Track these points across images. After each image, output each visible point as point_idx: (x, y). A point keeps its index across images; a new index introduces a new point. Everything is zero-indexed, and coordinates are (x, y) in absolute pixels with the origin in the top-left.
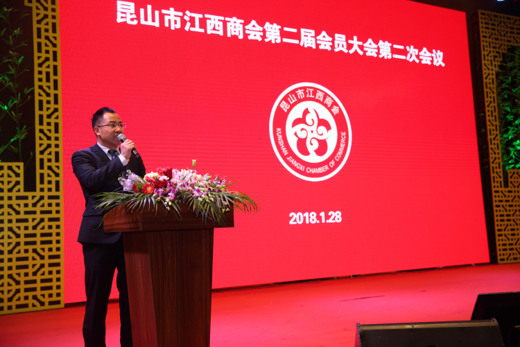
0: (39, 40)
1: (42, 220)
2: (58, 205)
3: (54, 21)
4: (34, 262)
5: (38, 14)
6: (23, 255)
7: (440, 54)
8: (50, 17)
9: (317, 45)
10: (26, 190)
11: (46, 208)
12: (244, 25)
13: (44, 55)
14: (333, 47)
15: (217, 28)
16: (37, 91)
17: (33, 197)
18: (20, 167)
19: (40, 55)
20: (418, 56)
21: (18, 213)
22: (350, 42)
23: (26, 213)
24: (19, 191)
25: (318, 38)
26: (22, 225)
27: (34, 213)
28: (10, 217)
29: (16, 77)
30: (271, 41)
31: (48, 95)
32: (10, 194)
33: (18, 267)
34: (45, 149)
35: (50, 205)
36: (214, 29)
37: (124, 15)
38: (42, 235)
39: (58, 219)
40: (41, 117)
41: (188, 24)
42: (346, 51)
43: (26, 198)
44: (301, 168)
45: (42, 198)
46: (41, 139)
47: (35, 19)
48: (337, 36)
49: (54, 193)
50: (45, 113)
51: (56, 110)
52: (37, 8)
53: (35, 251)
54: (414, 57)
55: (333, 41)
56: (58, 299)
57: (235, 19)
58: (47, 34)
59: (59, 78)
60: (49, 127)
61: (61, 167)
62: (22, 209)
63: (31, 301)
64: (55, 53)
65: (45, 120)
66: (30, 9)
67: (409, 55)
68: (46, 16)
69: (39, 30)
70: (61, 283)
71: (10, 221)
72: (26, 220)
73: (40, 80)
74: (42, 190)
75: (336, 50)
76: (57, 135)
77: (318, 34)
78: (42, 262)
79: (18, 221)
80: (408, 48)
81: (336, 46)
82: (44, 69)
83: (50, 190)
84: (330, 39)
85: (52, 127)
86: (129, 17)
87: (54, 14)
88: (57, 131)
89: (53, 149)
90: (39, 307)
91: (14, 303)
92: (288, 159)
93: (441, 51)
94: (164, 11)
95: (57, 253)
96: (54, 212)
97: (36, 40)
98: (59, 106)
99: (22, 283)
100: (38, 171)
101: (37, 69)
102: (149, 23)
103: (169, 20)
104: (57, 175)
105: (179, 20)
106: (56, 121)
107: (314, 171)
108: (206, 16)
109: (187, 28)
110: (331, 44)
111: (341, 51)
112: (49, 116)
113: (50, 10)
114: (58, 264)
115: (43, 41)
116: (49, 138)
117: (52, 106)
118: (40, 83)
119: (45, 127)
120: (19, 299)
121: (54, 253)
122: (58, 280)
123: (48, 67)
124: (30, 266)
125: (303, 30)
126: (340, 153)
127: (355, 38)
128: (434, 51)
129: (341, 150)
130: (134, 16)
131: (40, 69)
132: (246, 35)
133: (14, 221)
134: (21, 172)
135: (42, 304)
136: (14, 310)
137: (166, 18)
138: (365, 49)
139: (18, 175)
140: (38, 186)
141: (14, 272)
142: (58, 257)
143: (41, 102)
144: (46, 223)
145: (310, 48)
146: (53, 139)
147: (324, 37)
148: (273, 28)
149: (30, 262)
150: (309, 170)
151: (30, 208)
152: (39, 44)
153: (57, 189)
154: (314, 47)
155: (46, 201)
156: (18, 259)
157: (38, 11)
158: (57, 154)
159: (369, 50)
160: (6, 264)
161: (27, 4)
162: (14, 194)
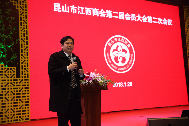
0: (21, 21)
1: (23, 88)
2: (28, 83)
3: (26, 14)
4: (20, 104)
5: (20, 12)
6: (16, 101)
7: (171, 21)
8: (25, 13)
9: (125, 18)
10: (17, 77)
11: (24, 84)
12: (99, 11)
13: (23, 27)
14: (131, 19)
15: (89, 12)
16: (20, 40)
17: (19, 80)
18: (14, 68)
19: (21, 27)
20: (162, 22)
21: (14, 86)
22: (137, 17)
23: (17, 86)
24: (14, 77)
25: (125, 15)
26: (16, 90)
27: (20, 85)
28: (11, 87)
29: (12, 35)
30: (108, 17)
31: (24, 42)
32: (11, 79)
33: (14, 106)
34: (24, 62)
35: (25, 83)
36: (88, 13)
37: (57, 8)
38: (23, 94)
39: (28, 88)
40: (22, 50)
41: (79, 11)
42: (136, 20)
43: (17, 80)
44: (116, 68)
45: (22, 80)
46: (22, 58)
48: (132, 14)
49: (27, 78)
50: (23, 48)
51: (27, 47)
52: (20, 10)
53: (20, 100)
54: (161, 22)
55: (131, 17)
56: (28, 118)
57: (95, 9)
58: (24, 19)
59: (28, 35)
60: (25, 54)
61: (29, 69)
62: (15, 84)
64: (27, 26)
65: (23, 51)
66: (18, 10)
67: (159, 21)
68: (23, 12)
69: (21, 18)
70: (30, 112)
71: (11, 89)
72: (17, 88)
73: (22, 36)
74: (22, 77)
75: (132, 20)
76: (27, 57)
77: (125, 14)
78: (23, 104)
79: (14, 89)
80: (158, 18)
81: (132, 18)
82: (23, 32)
83: (25, 77)
84: (130, 16)
85: (26, 54)
86: (59, 9)
87: (26, 11)
88: (27, 55)
89: (26, 62)
91: (13, 119)
92: (111, 64)
93: (171, 20)
94: (70, 7)
95: (28, 101)
96: (27, 85)
97: (20, 21)
98: (28, 46)
99: (16, 112)
100: (21, 70)
101: (20, 32)
102: (66, 11)
103: (72, 10)
104: (28, 71)
105: (76, 10)
106: (27, 51)
107: (121, 69)
108: (86, 8)
109: (79, 13)
110: (130, 18)
111: (134, 20)
112: (25, 50)
113: (25, 10)
115: (22, 22)
116: (25, 58)
117: (26, 46)
118: (22, 38)
119: (23, 54)
120: (14, 118)
121: (27, 100)
122: (28, 111)
123: (24, 31)
124: (18, 106)
125: (120, 13)
126: (131, 62)
127: (139, 15)
128: (168, 19)
129: (131, 61)
130: (60, 9)
131: (21, 32)
132: (99, 15)
133: (13, 89)
134: (15, 70)
136: (13, 122)
137: (71, 9)
138: (142, 19)
139: (14, 72)
140: (21, 76)
141: (13, 108)
142: (28, 102)
143: (22, 44)
144: (24, 90)
145: (122, 19)
146: (26, 58)
147: (128, 15)
148: (109, 12)
149: (18, 104)
150: (119, 69)
151: (18, 84)
152: (21, 23)
153: (28, 77)
154: (124, 19)
155: (24, 81)
156: (14, 103)
157: (21, 11)
158: (28, 63)
159: (144, 20)
160: (10, 105)
161: (17, 8)
162: (13, 79)
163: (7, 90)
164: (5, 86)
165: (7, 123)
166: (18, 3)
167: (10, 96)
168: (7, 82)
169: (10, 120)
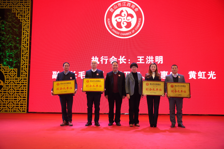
1: (21, 86)
4: (19, 98)
6: (16, 96)
8: (27, 24)
10: (18, 77)
11: (23, 82)
13: (25, 36)
16: (22, 47)
17: (19, 79)
19: (23, 36)
21: (15, 83)
23: (17, 84)
24: (16, 77)
26: (16, 87)
27: (19, 84)
28: (13, 85)
31: (25, 48)
33: (14, 100)
34: (23, 64)
38: (21, 90)
40: (23, 55)
43: (17, 79)
45: (22, 79)
46: (22, 61)
47: (23, 25)
49: (25, 78)
50: (24, 53)
51: (27, 52)
52: (24, 22)
53: (19, 95)
56: (25, 110)
58: (26, 29)
60: (25, 58)
61: (27, 70)
62: (16, 82)
63: (17, 110)
64: (28, 35)
69: (24, 28)
71: (13, 86)
72: (17, 86)
73: (23, 43)
78: (21, 98)
79: (15, 86)
82: (24, 40)
88: (27, 59)
89: (25, 64)
90: (19, 112)
91: (13, 110)
96: (25, 84)
97: (23, 32)
99: (15, 104)
100: (21, 71)
101: (22, 40)
104: (26, 72)
106: (27, 55)
114: (25, 100)
118: (23, 45)
121: (24, 96)
122: (25, 104)
123: (26, 39)
124: (17, 100)
134: (17, 71)
135: (20, 111)
136: (13, 112)
140: (21, 76)
142: (25, 97)
143: (23, 50)
144: (22, 87)
146: (26, 61)
149: (17, 98)
151: (18, 82)
155: (23, 80)
156: (14, 97)
158: (27, 66)
160: (11, 98)
161: (21, 21)
162: (14, 78)
163: (9, 87)
164: (9, 84)
165: (8, 112)
166: (22, 17)
167: (11, 92)
168: (10, 80)
169: (11, 110)
